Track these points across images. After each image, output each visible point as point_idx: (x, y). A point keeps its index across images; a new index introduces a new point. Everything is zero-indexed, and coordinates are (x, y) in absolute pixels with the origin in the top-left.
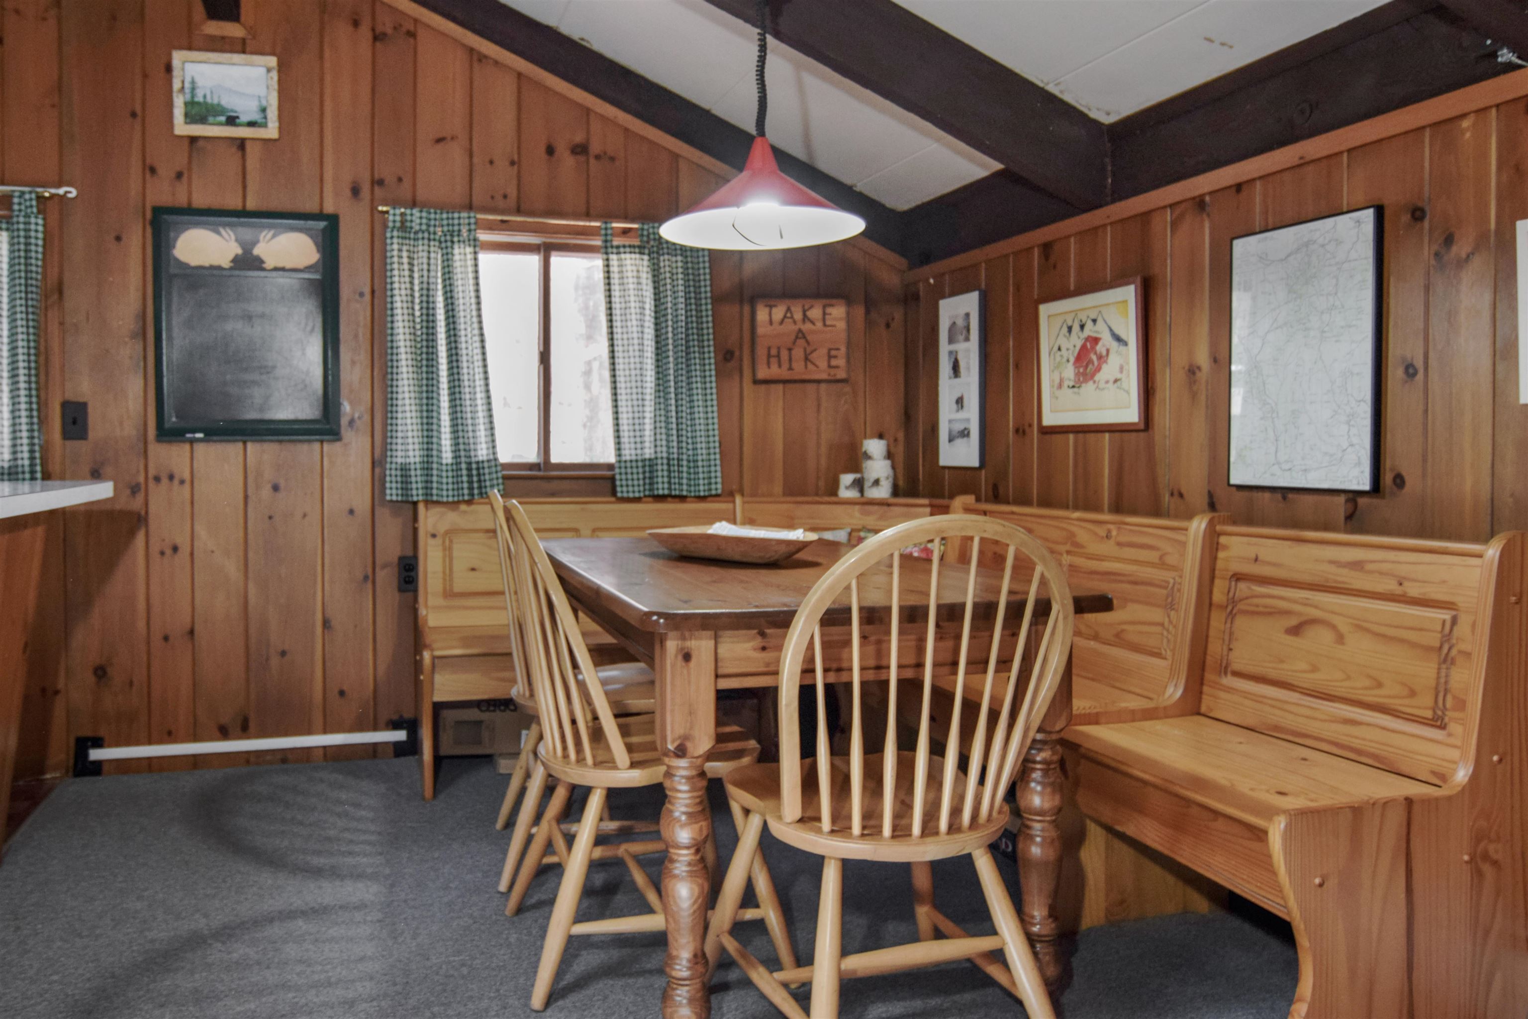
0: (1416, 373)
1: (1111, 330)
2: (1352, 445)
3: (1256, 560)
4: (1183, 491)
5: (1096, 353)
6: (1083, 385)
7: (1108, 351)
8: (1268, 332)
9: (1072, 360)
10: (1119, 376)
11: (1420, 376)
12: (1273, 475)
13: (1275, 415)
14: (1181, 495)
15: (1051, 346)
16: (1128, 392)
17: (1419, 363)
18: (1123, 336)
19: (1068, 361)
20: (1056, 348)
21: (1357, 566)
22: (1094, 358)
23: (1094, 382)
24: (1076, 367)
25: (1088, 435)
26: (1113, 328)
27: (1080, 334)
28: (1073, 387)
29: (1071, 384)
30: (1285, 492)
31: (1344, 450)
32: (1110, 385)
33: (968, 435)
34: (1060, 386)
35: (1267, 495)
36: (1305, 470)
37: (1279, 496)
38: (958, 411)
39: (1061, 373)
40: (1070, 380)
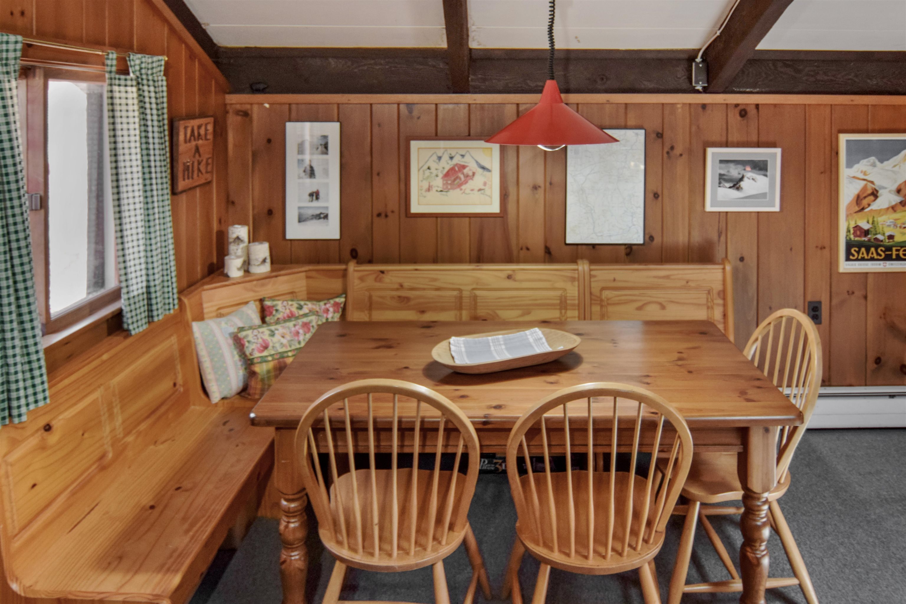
0: (658, 196)
1: (477, 162)
2: (634, 225)
3: (614, 280)
4: (530, 247)
5: (463, 174)
6: (451, 191)
7: (474, 174)
8: (589, 174)
9: (441, 175)
10: (483, 187)
11: (660, 198)
12: (592, 238)
13: (593, 212)
14: (528, 249)
15: (420, 165)
16: (491, 197)
17: (660, 192)
18: (487, 166)
19: (437, 176)
20: (426, 167)
21: (667, 277)
22: (462, 176)
23: (461, 190)
24: (443, 180)
25: (452, 219)
26: (480, 161)
27: (450, 162)
28: (441, 191)
29: (439, 189)
30: (594, 246)
31: (630, 227)
32: (476, 192)
33: (326, 217)
34: (429, 190)
35: (584, 247)
36: (610, 236)
37: (591, 247)
38: (309, 201)
39: (429, 183)
40: (438, 187)
